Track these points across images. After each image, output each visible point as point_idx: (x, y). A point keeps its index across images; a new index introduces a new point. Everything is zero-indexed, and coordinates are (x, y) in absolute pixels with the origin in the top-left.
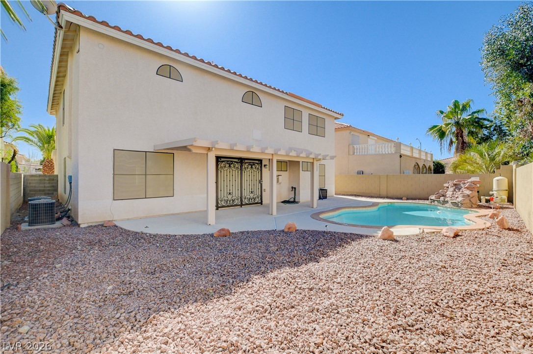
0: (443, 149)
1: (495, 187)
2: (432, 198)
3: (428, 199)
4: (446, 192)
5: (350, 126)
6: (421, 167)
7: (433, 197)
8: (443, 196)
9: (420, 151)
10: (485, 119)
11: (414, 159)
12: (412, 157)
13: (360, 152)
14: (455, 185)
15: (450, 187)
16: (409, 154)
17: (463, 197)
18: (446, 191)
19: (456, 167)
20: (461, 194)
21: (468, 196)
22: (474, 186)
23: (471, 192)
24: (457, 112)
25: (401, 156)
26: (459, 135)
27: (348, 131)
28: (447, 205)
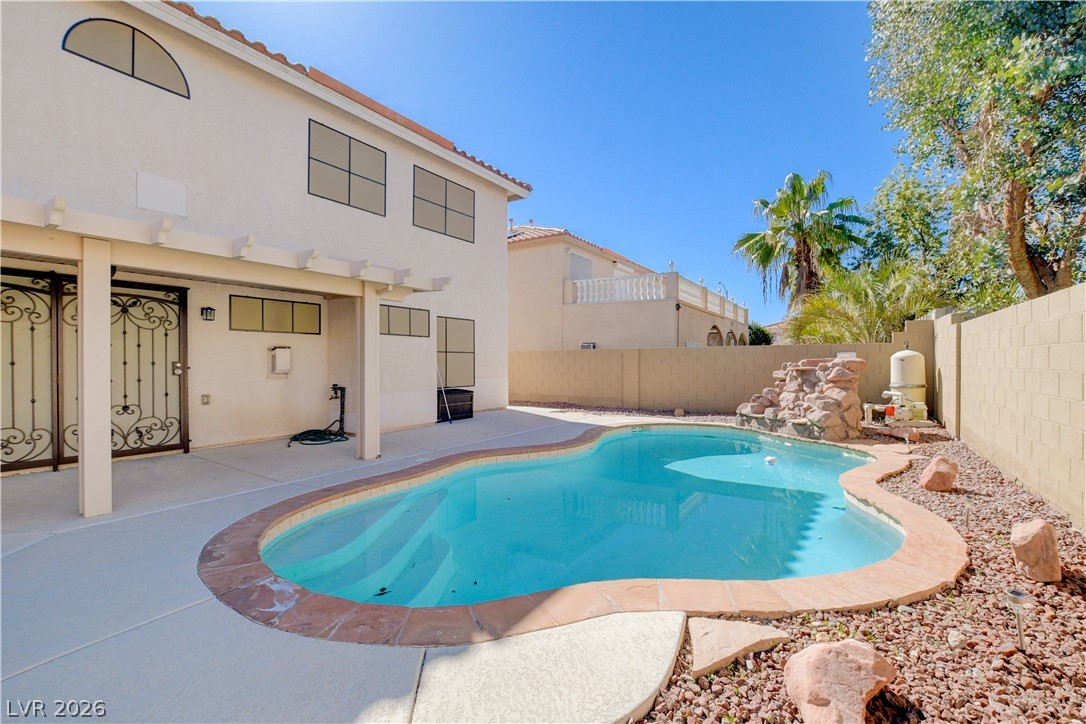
0: (768, 290)
1: (895, 379)
2: (744, 412)
3: (735, 414)
4: (779, 394)
5: (566, 232)
6: (724, 336)
7: (746, 409)
8: (772, 404)
9: (723, 300)
10: (856, 219)
11: (710, 317)
12: (704, 312)
13: (588, 296)
14: (802, 373)
15: (788, 379)
16: (697, 302)
17: (824, 409)
18: (777, 390)
19: (800, 327)
20: (817, 398)
21: (838, 404)
22: (851, 376)
23: (844, 393)
24: (799, 203)
25: (678, 307)
26: (802, 256)
27: (562, 246)
28: (782, 432)
